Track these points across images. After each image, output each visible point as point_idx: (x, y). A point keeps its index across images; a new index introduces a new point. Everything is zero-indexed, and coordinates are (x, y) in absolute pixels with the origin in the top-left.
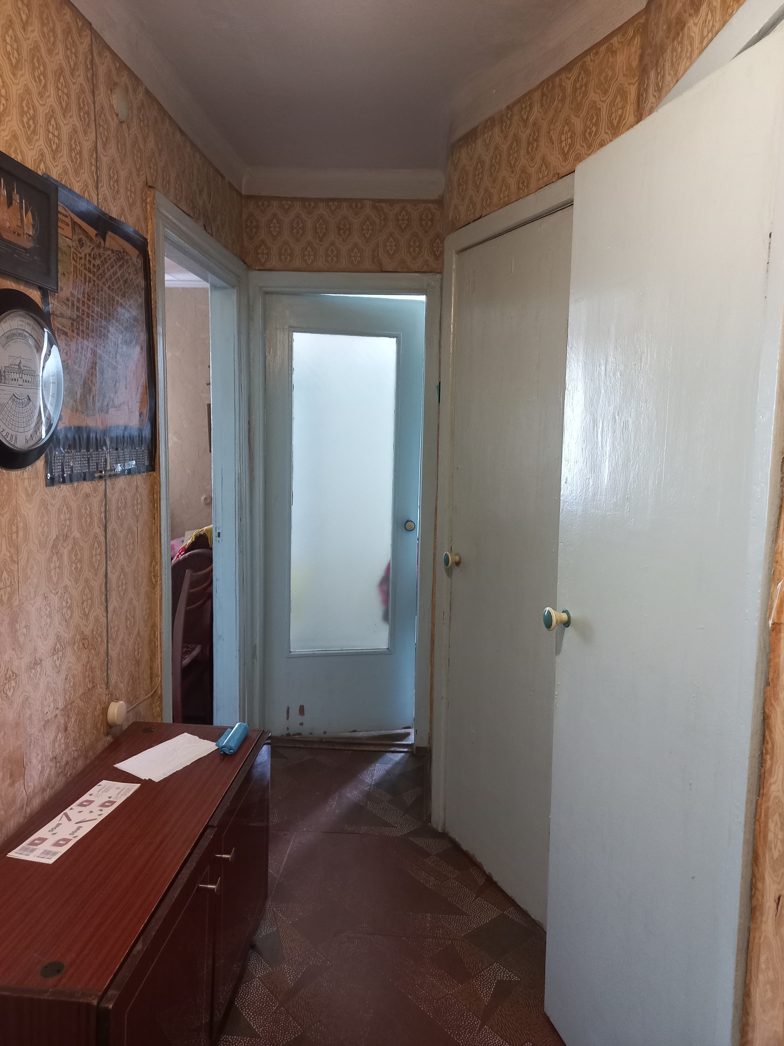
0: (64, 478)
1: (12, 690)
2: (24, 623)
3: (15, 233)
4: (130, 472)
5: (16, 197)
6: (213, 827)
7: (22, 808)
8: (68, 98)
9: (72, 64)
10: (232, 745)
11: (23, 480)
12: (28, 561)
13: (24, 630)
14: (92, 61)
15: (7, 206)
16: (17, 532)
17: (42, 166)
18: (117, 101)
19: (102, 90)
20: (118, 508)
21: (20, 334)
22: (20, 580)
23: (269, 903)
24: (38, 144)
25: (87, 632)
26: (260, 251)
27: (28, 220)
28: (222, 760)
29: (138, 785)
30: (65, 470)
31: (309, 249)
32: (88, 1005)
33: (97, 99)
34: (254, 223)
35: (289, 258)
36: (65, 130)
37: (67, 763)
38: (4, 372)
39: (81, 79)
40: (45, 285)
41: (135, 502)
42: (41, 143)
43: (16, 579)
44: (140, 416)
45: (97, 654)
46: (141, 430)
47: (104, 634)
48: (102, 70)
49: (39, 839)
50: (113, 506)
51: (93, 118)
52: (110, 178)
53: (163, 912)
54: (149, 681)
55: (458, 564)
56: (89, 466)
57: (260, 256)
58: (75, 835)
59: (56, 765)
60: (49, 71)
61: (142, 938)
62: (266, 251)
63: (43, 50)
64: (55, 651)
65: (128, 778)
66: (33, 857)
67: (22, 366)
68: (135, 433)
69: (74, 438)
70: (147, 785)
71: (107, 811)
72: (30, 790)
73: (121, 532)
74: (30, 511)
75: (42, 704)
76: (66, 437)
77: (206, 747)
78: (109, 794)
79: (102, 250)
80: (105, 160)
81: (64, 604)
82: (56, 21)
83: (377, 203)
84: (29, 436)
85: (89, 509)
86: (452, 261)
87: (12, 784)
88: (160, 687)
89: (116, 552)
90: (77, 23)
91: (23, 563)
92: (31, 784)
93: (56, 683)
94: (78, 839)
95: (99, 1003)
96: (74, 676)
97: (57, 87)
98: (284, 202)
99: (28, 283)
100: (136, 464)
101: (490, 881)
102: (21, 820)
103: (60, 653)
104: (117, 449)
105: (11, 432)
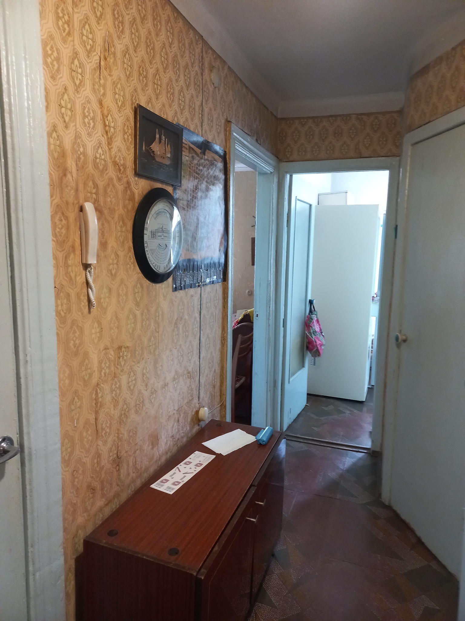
0: (181, 287)
1: (154, 399)
2: (160, 364)
3: (162, 157)
4: (213, 282)
5: (163, 138)
6: (254, 486)
7: (156, 461)
8: (190, 79)
9: (192, 60)
10: (265, 439)
11: (162, 289)
12: (163, 331)
13: (160, 368)
14: (202, 56)
15: (158, 143)
16: (159, 316)
17: (176, 119)
18: (214, 77)
19: (206, 71)
20: (207, 302)
21: (163, 212)
22: (159, 341)
23: (282, 532)
24: (174, 107)
25: (190, 369)
26: (287, 151)
27: (168, 150)
28: (259, 447)
29: (215, 456)
30: (182, 282)
31: (316, 147)
32: (192, 575)
33: (204, 77)
34: (284, 134)
35: (304, 153)
36: (188, 97)
37: (178, 439)
38: (155, 232)
39: (197, 68)
40: (174, 184)
41: (215, 298)
42: (175, 106)
43: (157, 341)
44: (219, 251)
45: (195, 381)
46: (219, 259)
47: (198, 371)
48: (206, 61)
49: (165, 480)
50: (204, 302)
51: (201, 88)
52: (209, 119)
53: (228, 531)
54: (219, 397)
55: (405, 341)
56: (193, 280)
57: (287, 153)
58: (183, 480)
59: (173, 440)
60: (181, 67)
61: (217, 544)
62: (290, 150)
63: (179, 57)
64: (174, 379)
65: (209, 451)
66: (162, 489)
67: (163, 228)
68: (216, 261)
69: (187, 265)
70: (219, 456)
71: (199, 469)
72: (160, 452)
73: (208, 315)
74: (164, 305)
75: (168, 407)
76: (183, 265)
77: (250, 439)
78: (200, 459)
79: (203, 160)
80: (206, 110)
81: (180, 354)
82: (186, 38)
83: (359, 116)
84: (166, 265)
85: (192, 303)
86: (408, 150)
87: (152, 448)
88: (225, 401)
89: (205, 326)
90: (196, 37)
91: (160, 332)
92: (161, 449)
93: (174, 396)
94: (184, 483)
95: (197, 575)
96: (183, 393)
97: (185, 75)
98: (302, 120)
99: (167, 184)
100: (216, 278)
101: (419, 542)
102: (156, 467)
103: (177, 380)
104: (207, 270)
105: (158, 264)
